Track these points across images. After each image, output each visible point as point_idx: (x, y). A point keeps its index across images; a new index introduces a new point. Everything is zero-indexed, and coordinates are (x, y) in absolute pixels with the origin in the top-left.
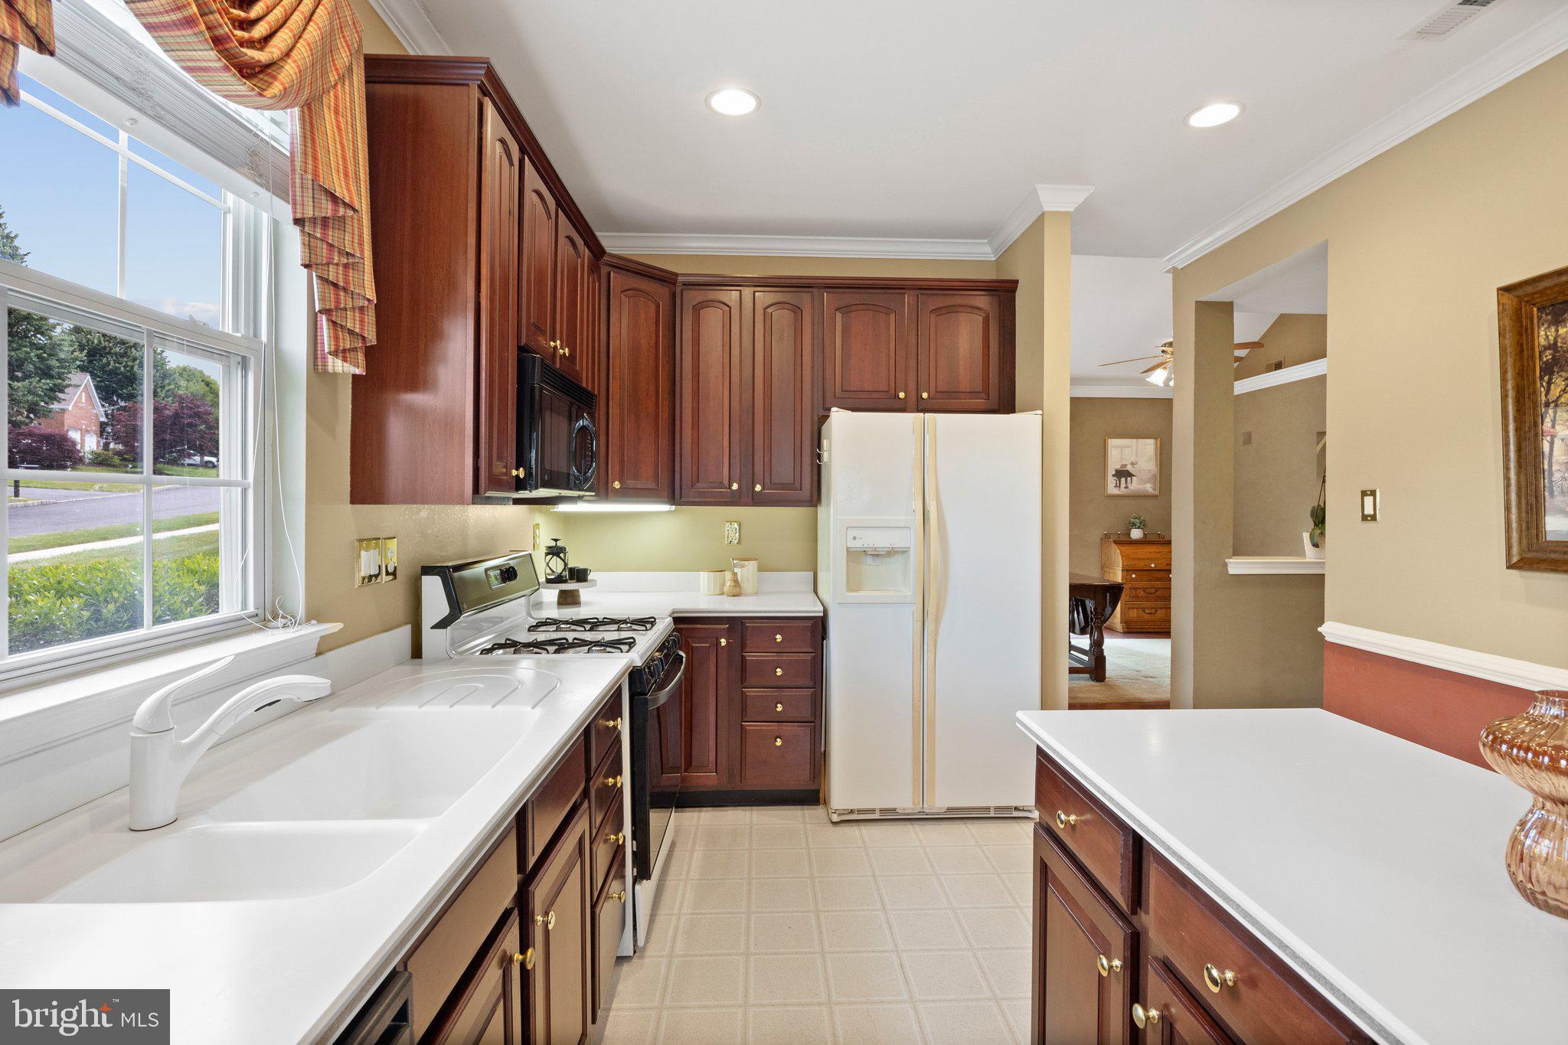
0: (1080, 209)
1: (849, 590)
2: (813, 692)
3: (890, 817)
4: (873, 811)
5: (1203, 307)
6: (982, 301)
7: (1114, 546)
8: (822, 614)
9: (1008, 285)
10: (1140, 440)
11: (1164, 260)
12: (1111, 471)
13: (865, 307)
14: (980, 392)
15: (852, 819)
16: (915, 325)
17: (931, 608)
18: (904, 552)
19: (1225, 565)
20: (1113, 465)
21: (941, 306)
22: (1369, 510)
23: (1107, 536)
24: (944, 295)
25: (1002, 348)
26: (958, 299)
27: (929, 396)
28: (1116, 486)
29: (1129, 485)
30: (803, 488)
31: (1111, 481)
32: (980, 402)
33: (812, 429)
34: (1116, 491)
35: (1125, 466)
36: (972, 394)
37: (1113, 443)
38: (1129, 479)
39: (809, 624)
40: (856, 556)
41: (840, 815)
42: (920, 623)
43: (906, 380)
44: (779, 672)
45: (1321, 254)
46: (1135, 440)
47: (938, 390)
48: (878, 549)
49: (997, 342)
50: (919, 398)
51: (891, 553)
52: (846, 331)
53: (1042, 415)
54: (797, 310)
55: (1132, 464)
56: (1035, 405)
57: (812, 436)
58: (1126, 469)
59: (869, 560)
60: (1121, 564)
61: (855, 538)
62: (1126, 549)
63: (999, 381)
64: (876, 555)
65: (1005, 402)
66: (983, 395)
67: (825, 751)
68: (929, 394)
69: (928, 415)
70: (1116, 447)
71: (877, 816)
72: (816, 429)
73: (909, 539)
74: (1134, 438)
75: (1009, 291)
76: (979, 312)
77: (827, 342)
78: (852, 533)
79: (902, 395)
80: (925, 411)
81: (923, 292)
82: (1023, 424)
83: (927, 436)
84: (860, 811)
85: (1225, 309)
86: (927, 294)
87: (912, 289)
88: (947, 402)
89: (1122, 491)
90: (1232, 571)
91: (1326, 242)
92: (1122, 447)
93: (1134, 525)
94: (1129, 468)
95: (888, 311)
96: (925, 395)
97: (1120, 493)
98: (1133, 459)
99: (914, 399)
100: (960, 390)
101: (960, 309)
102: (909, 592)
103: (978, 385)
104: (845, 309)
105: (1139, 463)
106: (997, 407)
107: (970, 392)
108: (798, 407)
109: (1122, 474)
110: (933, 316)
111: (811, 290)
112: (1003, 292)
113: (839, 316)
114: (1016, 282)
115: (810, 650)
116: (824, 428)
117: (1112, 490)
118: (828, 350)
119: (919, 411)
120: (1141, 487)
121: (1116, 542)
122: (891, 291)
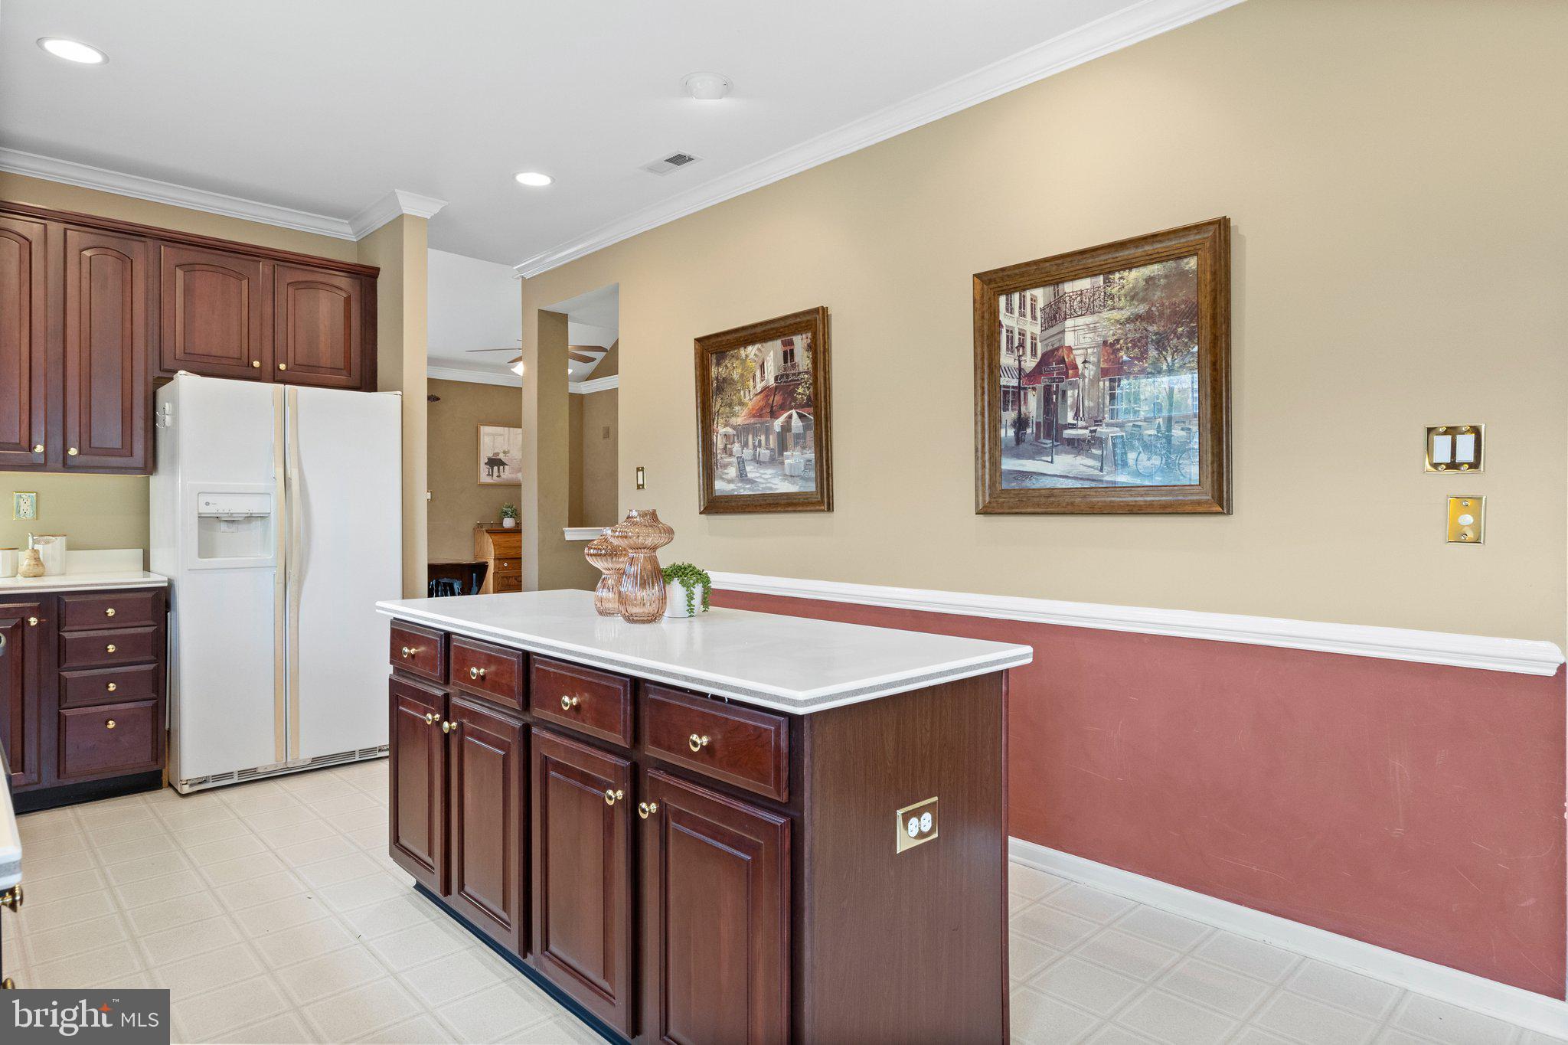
0: (436, 217)
1: (200, 555)
2: (154, 668)
3: (251, 779)
4: (230, 775)
5: (544, 315)
6: (343, 281)
7: (487, 535)
8: (166, 584)
9: (370, 271)
10: (511, 429)
11: (515, 268)
12: (483, 460)
13: (214, 269)
14: (341, 369)
15: (206, 787)
16: (271, 296)
17: (293, 571)
18: (262, 517)
19: (563, 533)
20: (486, 453)
21: (300, 280)
22: (640, 482)
23: (480, 526)
24: (302, 269)
25: (363, 329)
26: (319, 276)
27: (287, 368)
28: (489, 475)
29: (502, 474)
30: (134, 454)
31: (484, 469)
32: (342, 378)
33: (146, 391)
34: (488, 480)
35: (498, 454)
36: (334, 370)
37: (486, 431)
38: (501, 467)
39: (150, 595)
40: (207, 522)
41: (191, 785)
42: (282, 585)
43: (261, 350)
44: (111, 648)
45: (615, 291)
46: (506, 428)
47: (296, 363)
48: (234, 515)
49: (359, 323)
50: (275, 368)
51: (250, 518)
52: (188, 291)
53: (402, 396)
54: (126, 260)
55: (504, 452)
56: (395, 386)
57: (146, 398)
58: (498, 457)
59: (223, 526)
60: (493, 552)
61: (207, 504)
62: (499, 538)
63: (361, 361)
64: (232, 521)
65: (367, 382)
66: (344, 372)
67: (169, 729)
68: (287, 365)
69: (288, 387)
70: (489, 434)
71: (235, 780)
72: (150, 393)
73: (270, 505)
74: (506, 426)
75: (370, 276)
76: (340, 292)
77: (165, 299)
78: (203, 499)
79: (256, 364)
80: (285, 382)
81: (279, 262)
82: (384, 402)
83: (287, 408)
84: (216, 778)
85: (562, 319)
86: (285, 266)
87: (270, 259)
88: (306, 375)
89: (495, 480)
90: (568, 538)
91: (617, 286)
92: (494, 435)
93: (506, 514)
94: (501, 456)
95: (239, 277)
96: (282, 367)
97: (492, 481)
98: (505, 448)
99: (269, 368)
100: (321, 365)
101: (320, 286)
102: (270, 556)
103: (340, 363)
104: (189, 267)
105: (511, 452)
106: (359, 385)
107: (331, 368)
108: (127, 364)
109: (495, 462)
110: (291, 289)
111: (143, 239)
112: (366, 277)
113: (180, 273)
114: (378, 270)
115: (151, 623)
116: (163, 392)
117: (484, 478)
118: (166, 307)
119: (275, 381)
120: (513, 476)
121: (488, 531)
122: (242, 256)
